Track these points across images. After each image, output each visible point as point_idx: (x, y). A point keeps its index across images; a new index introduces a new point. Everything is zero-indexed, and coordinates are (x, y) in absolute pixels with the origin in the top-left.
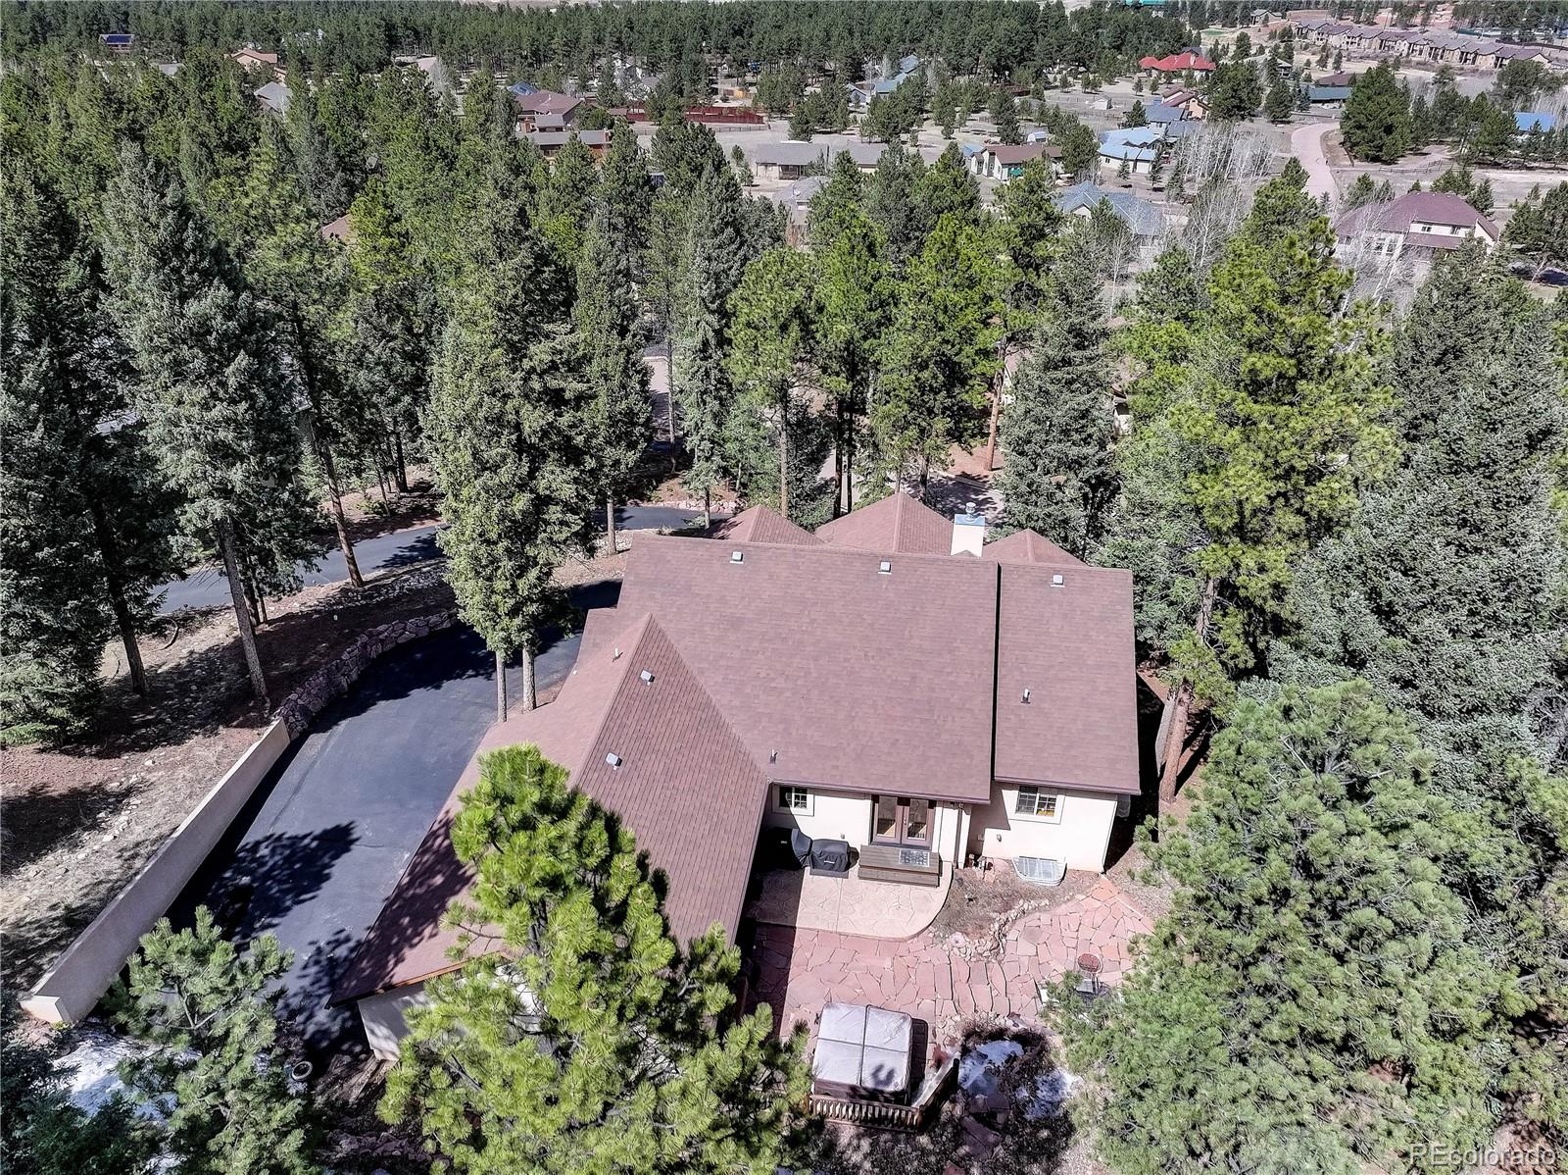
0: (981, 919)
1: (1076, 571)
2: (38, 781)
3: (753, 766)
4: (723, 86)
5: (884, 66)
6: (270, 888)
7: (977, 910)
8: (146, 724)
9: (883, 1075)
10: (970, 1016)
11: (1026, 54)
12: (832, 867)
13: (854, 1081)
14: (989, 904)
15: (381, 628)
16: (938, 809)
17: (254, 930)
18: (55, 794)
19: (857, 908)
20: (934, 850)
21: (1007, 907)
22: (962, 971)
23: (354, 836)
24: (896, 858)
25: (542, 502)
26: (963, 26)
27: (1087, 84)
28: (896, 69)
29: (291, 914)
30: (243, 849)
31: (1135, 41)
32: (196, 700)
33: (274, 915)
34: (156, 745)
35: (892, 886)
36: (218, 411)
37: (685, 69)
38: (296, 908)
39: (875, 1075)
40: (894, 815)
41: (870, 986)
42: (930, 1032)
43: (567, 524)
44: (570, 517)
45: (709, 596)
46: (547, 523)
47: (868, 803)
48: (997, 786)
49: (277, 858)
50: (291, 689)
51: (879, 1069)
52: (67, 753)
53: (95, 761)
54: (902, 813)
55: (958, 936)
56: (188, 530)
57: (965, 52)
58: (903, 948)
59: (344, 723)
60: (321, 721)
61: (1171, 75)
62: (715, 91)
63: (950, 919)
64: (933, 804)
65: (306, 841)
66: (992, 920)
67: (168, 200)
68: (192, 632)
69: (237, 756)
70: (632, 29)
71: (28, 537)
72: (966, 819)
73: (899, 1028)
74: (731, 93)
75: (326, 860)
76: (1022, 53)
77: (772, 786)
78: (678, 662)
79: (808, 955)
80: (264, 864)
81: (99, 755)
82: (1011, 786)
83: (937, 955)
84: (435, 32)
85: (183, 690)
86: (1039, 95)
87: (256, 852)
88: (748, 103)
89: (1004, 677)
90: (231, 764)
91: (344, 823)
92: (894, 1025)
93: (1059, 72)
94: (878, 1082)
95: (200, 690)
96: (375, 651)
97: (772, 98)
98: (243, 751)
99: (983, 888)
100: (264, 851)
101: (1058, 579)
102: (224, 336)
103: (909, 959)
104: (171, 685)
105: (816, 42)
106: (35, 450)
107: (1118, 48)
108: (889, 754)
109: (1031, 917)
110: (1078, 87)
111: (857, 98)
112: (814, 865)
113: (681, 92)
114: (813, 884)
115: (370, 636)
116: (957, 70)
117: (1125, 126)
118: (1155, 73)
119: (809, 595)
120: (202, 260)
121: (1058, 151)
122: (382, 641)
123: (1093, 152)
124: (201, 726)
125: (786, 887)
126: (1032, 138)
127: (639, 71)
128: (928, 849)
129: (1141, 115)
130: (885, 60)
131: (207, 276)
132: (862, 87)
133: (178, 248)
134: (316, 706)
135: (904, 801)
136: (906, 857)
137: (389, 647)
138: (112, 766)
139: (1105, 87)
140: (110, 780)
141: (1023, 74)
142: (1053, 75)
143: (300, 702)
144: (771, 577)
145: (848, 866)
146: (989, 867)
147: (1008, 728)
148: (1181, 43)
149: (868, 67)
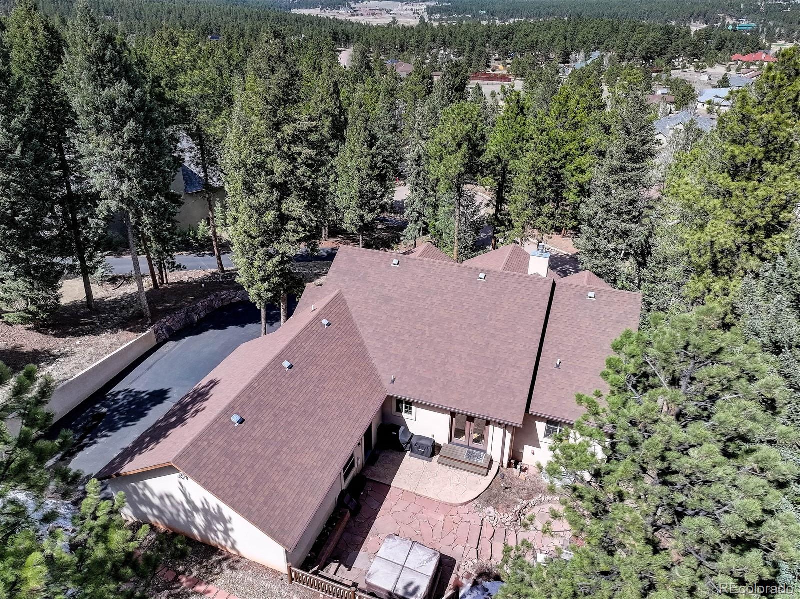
0: (511, 501)
1: (605, 291)
2: (19, 343)
3: (380, 384)
4: (493, 64)
5: (581, 56)
6: (115, 416)
7: (509, 495)
8: (86, 324)
9: (411, 589)
10: (485, 560)
11: (664, 52)
12: (422, 454)
13: (389, 588)
14: (518, 493)
15: (223, 293)
16: (491, 427)
17: (97, 437)
18: (25, 351)
19: (432, 481)
20: (489, 453)
21: (531, 497)
22: (488, 531)
23: (168, 396)
24: (463, 454)
25: (283, 219)
26: (628, 36)
27: (698, 67)
28: (588, 56)
29: (119, 431)
30: (110, 394)
31: (730, 46)
32: (116, 316)
33: (110, 431)
34: (87, 334)
35: (457, 471)
36: (118, 150)
37: (475, 54)
38: (123, 429)
39: (406, 588)
40: (465, 427)
41: (427, 530)
42: (456, 567)
43: (298, 233)
44: (300, 229)
45: (375, 283)
46: (286, 230)
47: (447, 417)
48: (530, 418)
49: (125, 401)
50: (165, 317)
51: (410, 584)
52: (40, 332)
53: (52, 338)
54: (469, 426)
55: (491, 509)
56: (101, 216)
57: (628, 49)
58: (454, 510)
59: (188, 338)
60: (176, 336)
61: (749, 65)
62: (489, 67)
63: (488, 497)
64: (488, 423)
65: (143, 395)
66: (517, 503)
67: (99, 32)
68: (130, 284)
69: (121, 346)
70: (451, 36)
71: (11, 208)
72: (509, 436)
73: (430, 560)
74: (498, 67)
75: (149, 406)
76: (661, 51)
77: (389, 398)
78: (350, 319)
79: (393, 504)
80: (118, 403)
81: (56, 336)
82: (541, 419)
83: (475, 519)
84: (356, 36)
85: (113, 310)
86: (667, 71)
87: (116, 396)
88: (505, 72)
89: (547, 350)
90: (116, 349)
91: (166, 388)
92: (427, 557)
93: (682, 62)
94: (407, 593)
95: (121, 312)
96: (217, 305)
97: (518, 69)
98: (126, 343)
99: (517, 482)
100: (120, 397)
101: (592, 294)
102: (123, 110)
103: (456, 518)
104: (108, 307)
105: (546, 43)
106: (15, 160)
107: (720, 50)
108: (464, 388)
109: (544, 506)
110: (692, 69)
111: (564, 71)
112: (412, 452)
113: (471, 66)
114: (410, 463)
115: (216, 296)
116: (622, 58)
117: (716, 87)
118: (740, 63)
119: (434, 288)
120: (115, 68)
121: (673, 99)
122: (222, 300)
123: (694, 98)
124: (112, 328)
125: (392, 461)
126: (659, 93)
127: (452, 56)
128: (485, 452)
129: (727, 82)
130: (582, 52)
131: (118, 77)
132: (568, 67)
133: (101, 59)
134: (176, 327)
135: (471, 419)
136: (470, 455)
137: (226, 303)
138: (61, 341)
139: (708, 70)
140: (56, 348)
141: (660, 61)
142: (678, 62)
143: (167, 324)
144: (413, 275)
145: (433, 455)
146: (525, 470)
147: (544, 383)
148: (757, 48)
149: (573, 57)
